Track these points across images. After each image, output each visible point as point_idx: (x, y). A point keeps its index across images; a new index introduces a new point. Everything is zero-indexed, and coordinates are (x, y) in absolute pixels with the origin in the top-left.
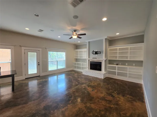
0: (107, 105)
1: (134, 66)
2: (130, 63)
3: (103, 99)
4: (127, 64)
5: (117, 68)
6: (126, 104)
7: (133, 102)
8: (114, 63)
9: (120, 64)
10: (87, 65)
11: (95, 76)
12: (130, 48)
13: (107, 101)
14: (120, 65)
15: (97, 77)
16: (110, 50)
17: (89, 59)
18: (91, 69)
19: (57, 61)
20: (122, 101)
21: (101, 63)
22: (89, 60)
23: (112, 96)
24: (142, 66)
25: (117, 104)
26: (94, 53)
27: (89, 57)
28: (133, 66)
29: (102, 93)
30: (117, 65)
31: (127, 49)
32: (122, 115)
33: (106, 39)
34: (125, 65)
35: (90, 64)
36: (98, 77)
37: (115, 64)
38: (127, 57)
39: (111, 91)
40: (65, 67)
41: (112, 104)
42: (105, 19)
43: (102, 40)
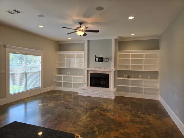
0: (141, 127)
1: (149, 78)
2: (145, 74)
3: (133, 122)
4: (140, 76)
5: (130, 82)
6: (157, 122)
7: (161, 119)
8: (125, 75)
9: (133, 76)
10: (84, 79)
11: (102, 97)
12: (145, 54)
13: (138, 123)
14: (133, 78)
15: (104, 97)
16: (120, 56)
17: (88, 69)
18: (91, 85)
19: (26, 74)
20: (152, 119)
21: (108, 75)
22: (88, 71)
23: (139, 117)
24: (157, 78)
25: (150, 124)
26: (97, 59)
27: (88, 67)
28: (147, 78)
29: (126, 116)
30: (129, 77)
31: (141, 56)
32: (159, 131)
33: (115, 39)
34: (139, 77)
35: (90, 77)
36: (107, 97)
37: (125, 77)
38: (141, 67)
39: (134, 112)
40: (40, 85)
41: (145, 125)
42: (131, 18)
43: (110, 41)
